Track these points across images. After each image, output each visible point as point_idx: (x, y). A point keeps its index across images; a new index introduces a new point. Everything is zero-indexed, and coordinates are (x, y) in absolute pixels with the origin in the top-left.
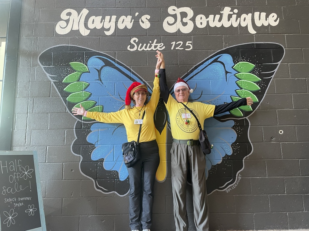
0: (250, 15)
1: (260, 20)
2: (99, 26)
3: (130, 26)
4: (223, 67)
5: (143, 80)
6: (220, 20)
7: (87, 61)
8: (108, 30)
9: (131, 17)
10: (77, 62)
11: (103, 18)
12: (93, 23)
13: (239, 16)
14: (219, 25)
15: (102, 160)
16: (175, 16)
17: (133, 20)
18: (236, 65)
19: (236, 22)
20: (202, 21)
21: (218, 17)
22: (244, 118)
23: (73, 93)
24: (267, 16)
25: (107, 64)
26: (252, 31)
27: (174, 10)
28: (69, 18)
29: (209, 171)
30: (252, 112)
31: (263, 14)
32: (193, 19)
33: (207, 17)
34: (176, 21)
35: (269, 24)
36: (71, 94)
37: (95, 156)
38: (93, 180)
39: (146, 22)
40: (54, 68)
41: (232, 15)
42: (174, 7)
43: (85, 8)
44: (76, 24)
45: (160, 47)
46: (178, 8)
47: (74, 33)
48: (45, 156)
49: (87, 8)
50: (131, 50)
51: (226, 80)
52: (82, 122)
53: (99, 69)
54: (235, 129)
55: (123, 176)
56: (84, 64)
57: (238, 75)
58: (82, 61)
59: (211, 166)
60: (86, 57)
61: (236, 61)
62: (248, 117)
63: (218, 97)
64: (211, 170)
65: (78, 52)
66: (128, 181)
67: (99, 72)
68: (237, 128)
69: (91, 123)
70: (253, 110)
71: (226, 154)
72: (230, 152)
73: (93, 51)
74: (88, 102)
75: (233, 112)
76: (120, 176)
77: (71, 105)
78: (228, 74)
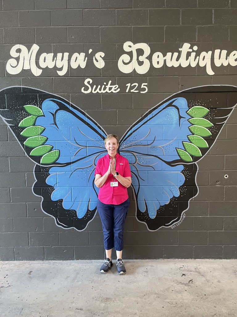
0: (210, 53)
1: (219, 59)
2: (51, 66)
3: (83, 65)
4: (177, 112)
5: (98, 124)
6: (178, 59)
7: (41, 104)
8: (61, 69)
9: (85, 54)
10: (32, 106)
11: (55, 56)
12: (45, 62)
13: (198, 54)
14: (176, 65)
15: (61, 201)
16: (130, 54)
17: (87, 58)
18: (190, 109)
19: (195, 61)
20: (159, 60)
21: (176, 54)
22: (193, 163)
23: (30, 137)
24: (228, 55)
25: (62, 107)
26: (210, 72)
27: (130, 46)
28: (19, 55)
29: (157, 211)
30: (202, 157)
31: (224, 52)
32: (150, 58)
33: (164, 55)
34: (132, 60)
35: (229, 63)
36: (28, 138)
37: (55, 197)
38: (54, 217)
39: (100, 60)
40: (9, 111)
41: (191, 52)
42: (130, 43)
43: (35, 43)
44: (27, 62)
45: (115, 89)
46: (134, 44)
47: (26, 73)
48: (9, 197)
49: (37, 44)
50: (85, 93)
51: (179, 125)
52: (41, 165)
53: (54, 113)
54: (183, 174)
55: (81, 214)
56: (38, 108)
57: (191, 120)
58: (36, 104)
59: (159, 206)
60: (39, 99)
61: (191, 105)
62: (197, 162)
63: (170, 142)
64: (159, 210)
65: (31, 94)
66: (85, 218)
67: (54, 116)
68: (186, 172)
69: (49, 167)
70: (203, 155)
71: (174, 196)
72: (178, 194)
73: (46, 93)
74: (45, 147)
75: (183, 157)
76: (78, 214)
77: (29, 149)
78: (182, 119)
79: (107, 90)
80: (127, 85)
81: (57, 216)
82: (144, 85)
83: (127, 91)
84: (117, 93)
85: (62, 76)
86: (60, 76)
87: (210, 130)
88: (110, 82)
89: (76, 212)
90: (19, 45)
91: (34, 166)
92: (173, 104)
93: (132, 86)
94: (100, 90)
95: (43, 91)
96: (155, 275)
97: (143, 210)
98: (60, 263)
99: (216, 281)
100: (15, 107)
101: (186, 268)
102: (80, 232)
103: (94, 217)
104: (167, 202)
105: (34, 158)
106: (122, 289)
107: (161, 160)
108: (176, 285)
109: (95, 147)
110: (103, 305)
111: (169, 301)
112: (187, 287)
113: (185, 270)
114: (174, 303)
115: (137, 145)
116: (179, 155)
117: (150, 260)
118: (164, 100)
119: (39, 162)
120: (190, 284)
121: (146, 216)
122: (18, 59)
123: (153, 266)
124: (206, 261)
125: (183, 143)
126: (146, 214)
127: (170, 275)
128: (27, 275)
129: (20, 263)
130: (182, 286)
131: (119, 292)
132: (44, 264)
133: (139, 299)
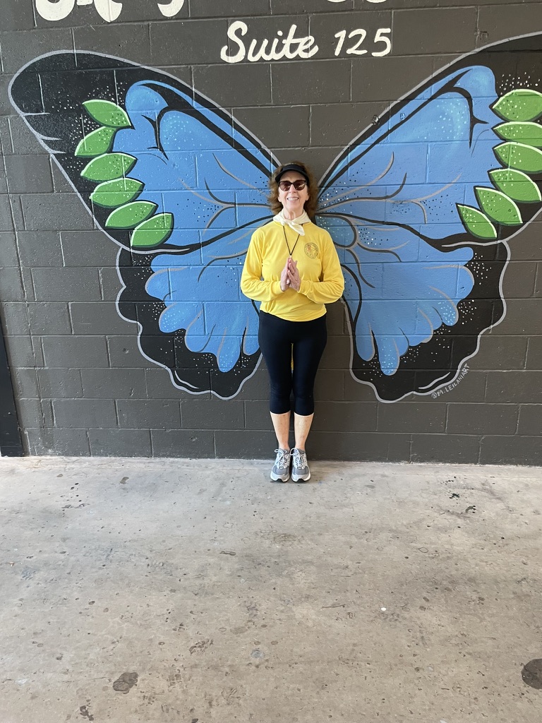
4: (467, 106)
5: (263, 146)
7: (123, 97)
10: (101, 101)
15: (181, 333)
18: (501, 99)
22: (499, 242)
23: (102, 182)
25: (175, 104)
29: (401, 357)
30: (521, 226)
36: (98, 184)
37: (167, 323)
38: (167, 368)
40: (48, 117)
45: (306, 48)
47: (84, 15)
48: (68, 322)
50: (230, 62)
51: (470, 143)
52: (132, 251)
53: (155, 118)
54: (471, 269)
55: (226, 364)
56: (118, 106)
57: (502, 128)
58: (112, 96)
59: (407, 347)
60: (119, 84)
61: (505, 86)
62: (508, 239)
63: (444, 189)
64: (405, 355)
65: (98, 70)
66: (237, 371)
67: (155, 127)
68: (477, 266)
69: (150, 255)
70: (525, 222)
71: (443, 324)
72: (453, 319)
73: (134, 66)
74: (138, 206)
75: (473, 228)
76: (221, 363)
77: (102, 212)
78: (477, 126)
79: (286, 51)
80: (336, 36)
81: (175, 366)
82: (382, 35)
83: (337, 53)
84: (312, 58)
85: (171, 18)
86: (166, 18)
88: (294, 27)
89: (215, 358)
92: (458, 84)
93: (350, 37)
94: (268, 51)
95: (126, 61)
96: (391, 494)
97: (368, 356)
98: (185, 463)
99: (528, 511)
100: (63, 107)
101: (462, 482)
102: (225, 401)
103: (255, 369)
104: (426, 337)
105: (114, 232)
106: (318, 517)
107: (418, 234)
108: (436, 514)
109: (255, 204)
110: (278, 546)
111: (419, 546)
112: (463, 520)
113: (459, 487)
114: (430, 550)
115: (358, 198)
116: (464, 223)
117: (379, 464)
118: (434, 75)
119: (127, 243)
120: (468, 515)
121: (374, 368)
123: (386, 476)
124: (509, 470)
125: (475, 191)
126: (373, 364)
127: (424, 495)
128: (118, 485)
129: (103, 461)
130: (451, 519)
131: (310, 525)
132: (151, 465)
133: (354, 540)
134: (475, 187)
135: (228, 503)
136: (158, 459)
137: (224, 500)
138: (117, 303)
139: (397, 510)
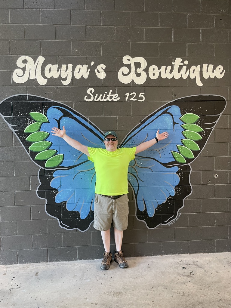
0: (199, 66)
1: (207, 72)
2: (56, 76)
3: (86, 76)
4: (172, 118)
5: (100, 130)
6: (171, 72)
7: (46, 112)
8: (65, 79)
9: (87, 66)
10: (37, 112)
11: (60, 67)
12: (50, 72)
13: (188, 67)
14: (170, 76)
15: (64, 203)
16: (129, 66)
17: (89, 69)
18: (183, 116)
19: (186, 73)
20: (154, 72)
21: (169, 68)
22: (187, 164)
23: (34, 142)
24: (214, 69)
25: (66, 114)
26: (199, 83)
27: (129, 60)
28: (26, 66)
29: (155, 209)
30: (194, 158)
31: (211, 66)
32: (146, 70)
33: (159, 68)
34: (131, 72)
35: (215, 76)
37: (58, 199)
38: (57, 219)
39: (102, 71)
40: (14, 118)
41: (182, 66)
42: (128, 57)
43: (41, 55)
44: (33, 72)
45: (115, 98)
46: (132, 58)
47: (32, 82)
48: (13, 200)
49: (43, 56)
50: (88, 101)
51: (174, 130)
52: (45, 169)
53: (58, 119)
54: (178, 174)
55: (83, 216)
56: (43, 115)
57: (184, 126)
58: (41, 111)
59: (157, 205)
61: (183, 112)
62: (190, 163)
63: (166, 146)
64: (157, 208)
65: (36, 102)
66: (88, 219)
67: (58, 122)
68: (180, 173)
69: (53, 170)
70: (195, 157)
71: (170, 195)
72: (174, 194)
73: (51, 101)
74: (49, 151)
75: (178, 159)
76: (81, 215)
77: (33, 154)
78: (176, 125)
79: (108, 99)
80: (126, 94)
81: (61, 218)
82: (142, 95)
83: (126, 100)
84: (117, 101)
85: (66, 86)
86: (64, 86)
87: (200, 135)
88: (111, 91)
89: (79, 213)
90: (25, 56)
91: (39, 169)
92: (168, 111)
93: (131, 95)
94: (102, 98)
95: (48, 99)
96: (158, 269)
97: (142, 209)
98: (64, 264)
99: (214, 272)
100: (21, 114)
101: (185, 262)
102: (83, 232)
104: (164, 201)
106: (130, 283)
108: (179, 277)
110: (116, 298)
111: (176, 291)
112: (190, 278)
113: (184, 264)
114: (181, 293)
116: (174, 158)
117: (149, 257)
118: (160, 108)
119: (44, 166)
120: (191, 276)
121: (145, 214)
122: (24, 69)
123: (154, 262)
124: (201, 255)
125: (177, 146)
126: (145, 213)
127: (172, 269)
128: (34, 277)
129: (24, 266)
130: (185, 278)
131: (128, 287)
132: (48, 266)
133: (148, 292)
134: (177, 145)
135: (88, 280)
136: (51, 263)
137: (86, 279)
138: (37, 191)
139: (162, 276)
